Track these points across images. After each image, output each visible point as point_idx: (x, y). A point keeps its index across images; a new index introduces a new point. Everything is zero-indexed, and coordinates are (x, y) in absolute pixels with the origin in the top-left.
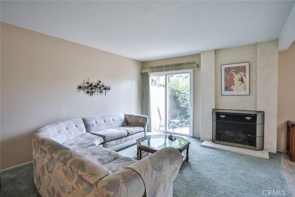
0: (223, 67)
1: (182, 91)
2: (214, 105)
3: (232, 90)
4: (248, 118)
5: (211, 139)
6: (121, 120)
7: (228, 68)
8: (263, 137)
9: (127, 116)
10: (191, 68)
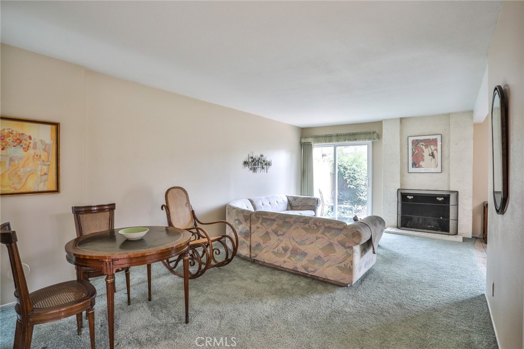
0: (411, 139)
1: (349, 166)
2: (399, 184)
3: (420, 166)
4: (440, 199)
5: (396, 225)
6: (285, 203)
7: (417, 140)
8: (457, 220)
9: (289, 198)
10: (370, 139)
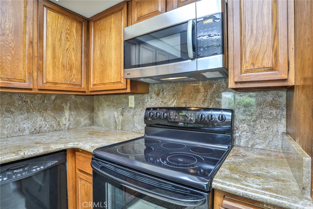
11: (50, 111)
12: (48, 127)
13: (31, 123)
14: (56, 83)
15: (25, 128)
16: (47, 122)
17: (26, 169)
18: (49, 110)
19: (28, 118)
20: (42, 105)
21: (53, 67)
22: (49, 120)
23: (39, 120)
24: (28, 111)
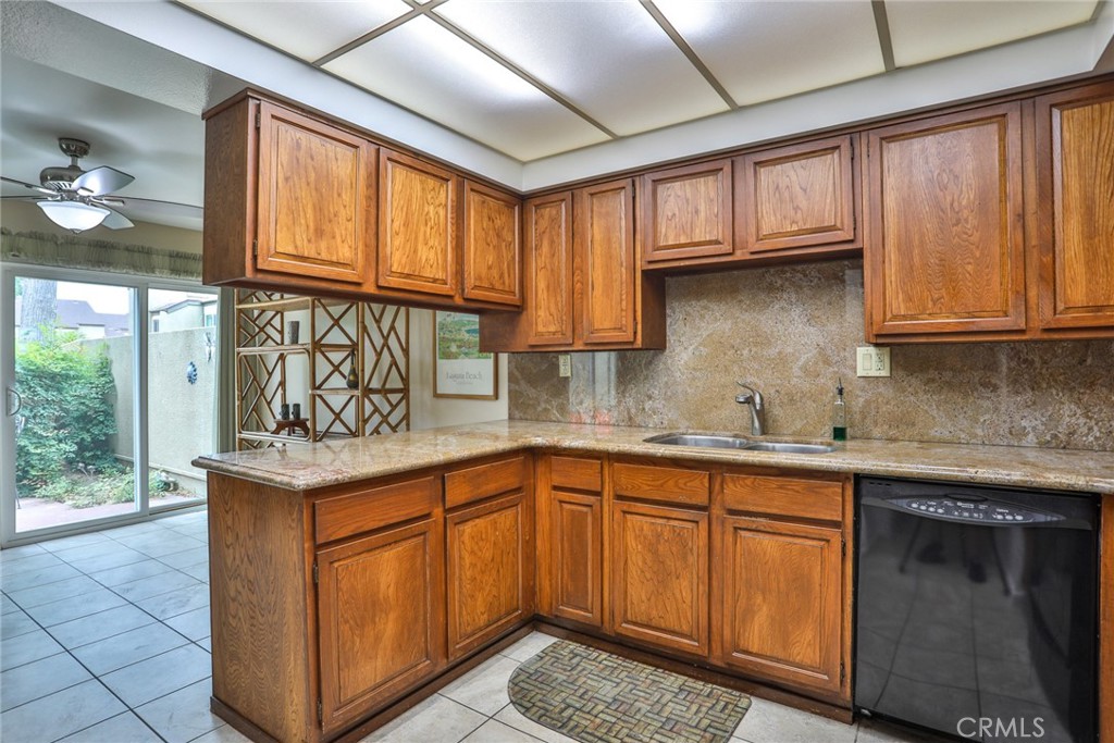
11: (1104, 389)
12: (1098, 434)
13: (1044, 419)
14: (1099, 308)
15: (1025, 428)
16: (1093, 422)
17: (982, 507)
18: (1102, 386)
19: (1034, 403)
20: (1078, 371)
21: (1087, 263)
22: (1103, 415)
23: (1068, 413)
24: (1036, 387)
